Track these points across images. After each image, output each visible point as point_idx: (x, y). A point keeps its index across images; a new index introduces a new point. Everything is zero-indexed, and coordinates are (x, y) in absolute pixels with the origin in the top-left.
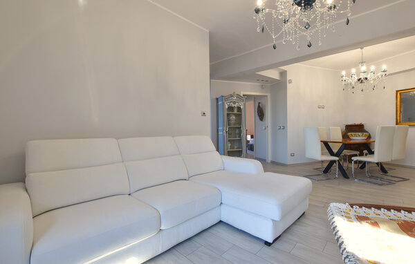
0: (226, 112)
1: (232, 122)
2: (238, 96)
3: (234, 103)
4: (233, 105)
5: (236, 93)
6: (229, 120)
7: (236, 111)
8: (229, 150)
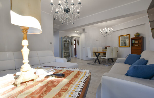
0: (64, 42)
1: (66, 46)
2: (68, 37)
3: (67, 39)
4: (66, 40)
5: (67, 36)
6: (65, 45)
7: (68, 42)
8: (65, 55)
